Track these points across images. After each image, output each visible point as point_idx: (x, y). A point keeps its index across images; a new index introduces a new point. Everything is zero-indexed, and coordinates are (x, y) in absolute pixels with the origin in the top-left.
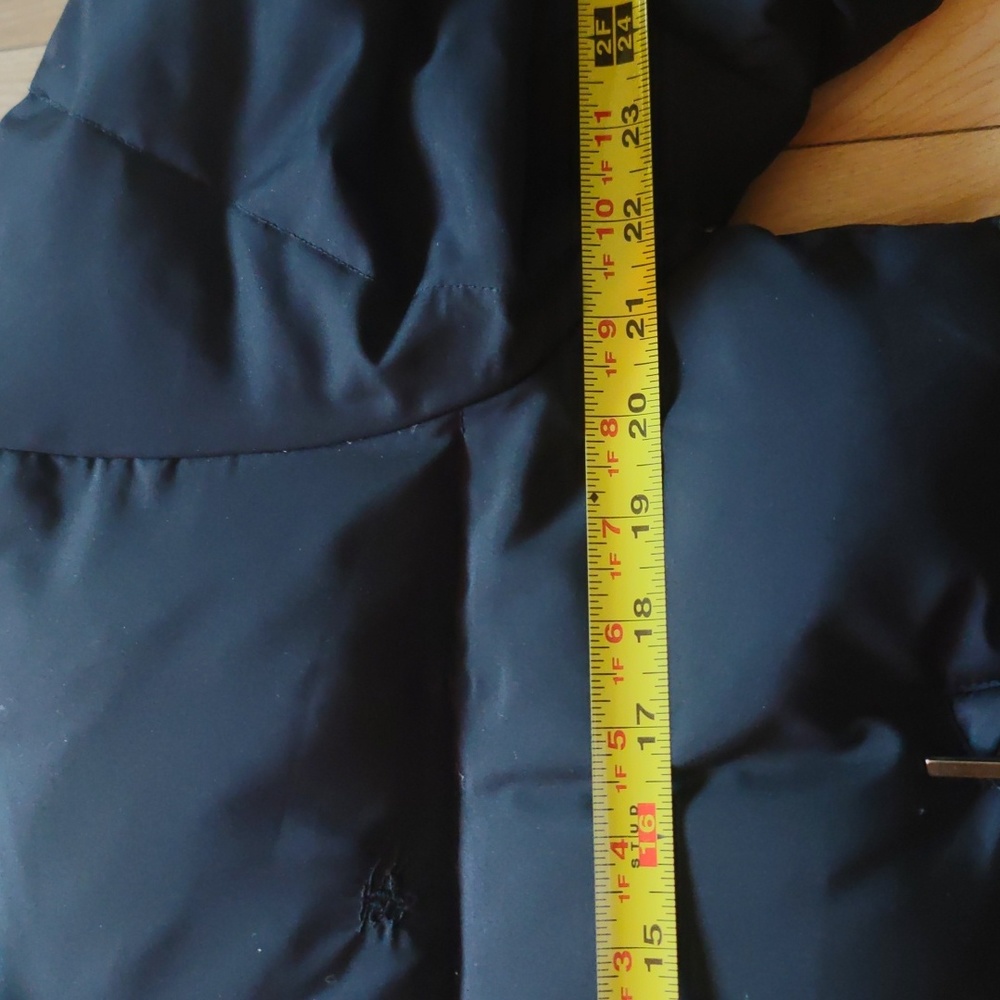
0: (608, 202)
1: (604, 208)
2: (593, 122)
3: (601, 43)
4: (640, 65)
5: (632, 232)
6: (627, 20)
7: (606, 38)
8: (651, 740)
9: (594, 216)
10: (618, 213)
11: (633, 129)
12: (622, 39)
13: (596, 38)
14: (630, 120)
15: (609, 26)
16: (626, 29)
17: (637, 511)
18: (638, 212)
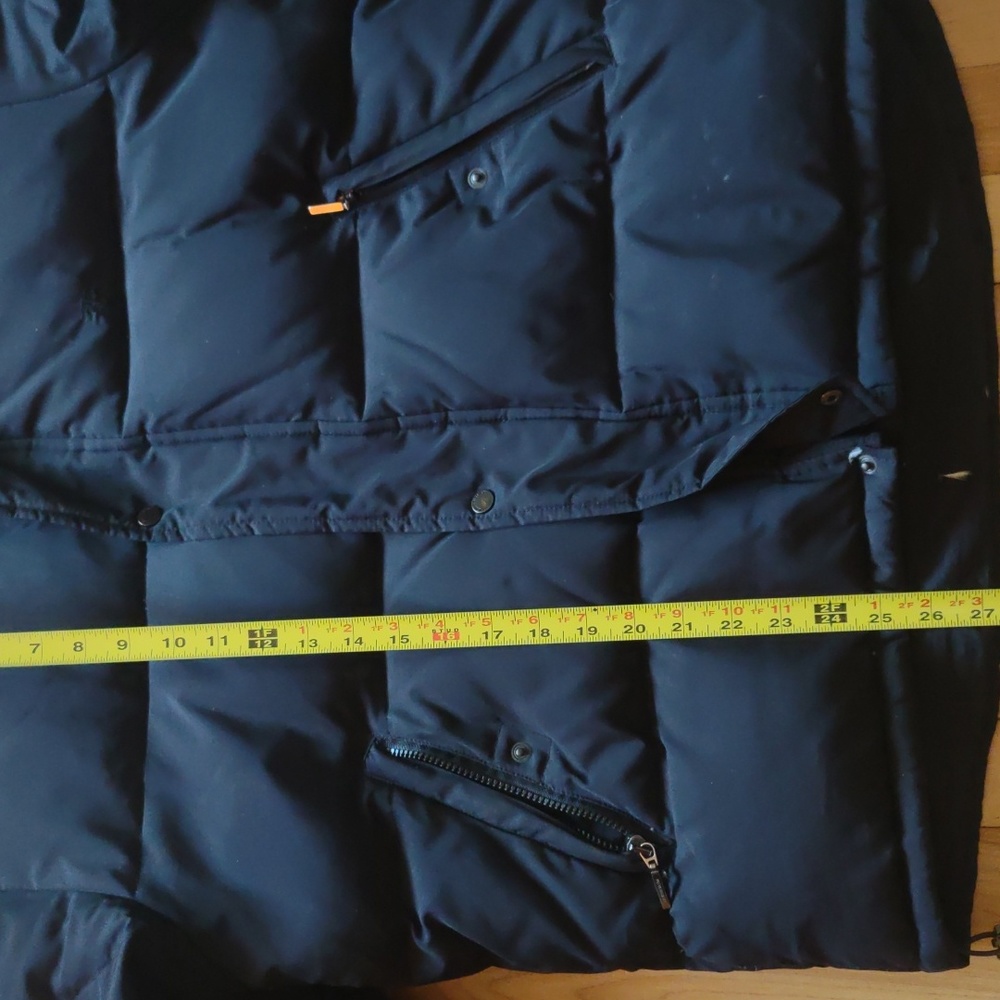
0: (741, 612)
1: (738, 611)
2: (784, 604)
3: (827, 607)
4: (813, 627)
5: (726, 625)
6: (838, 620)
7: (830, 609)
8: (487, 638)
9: (734, 606)
10: (736, 618)
11: (779, 624)
12: (828, 617)
13: (830, 604)
14: (784, 623)
15: (836, 610)
16: (833, 619)
17: (589, 629)
18: (736, 627)
